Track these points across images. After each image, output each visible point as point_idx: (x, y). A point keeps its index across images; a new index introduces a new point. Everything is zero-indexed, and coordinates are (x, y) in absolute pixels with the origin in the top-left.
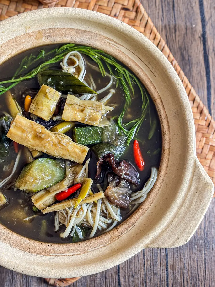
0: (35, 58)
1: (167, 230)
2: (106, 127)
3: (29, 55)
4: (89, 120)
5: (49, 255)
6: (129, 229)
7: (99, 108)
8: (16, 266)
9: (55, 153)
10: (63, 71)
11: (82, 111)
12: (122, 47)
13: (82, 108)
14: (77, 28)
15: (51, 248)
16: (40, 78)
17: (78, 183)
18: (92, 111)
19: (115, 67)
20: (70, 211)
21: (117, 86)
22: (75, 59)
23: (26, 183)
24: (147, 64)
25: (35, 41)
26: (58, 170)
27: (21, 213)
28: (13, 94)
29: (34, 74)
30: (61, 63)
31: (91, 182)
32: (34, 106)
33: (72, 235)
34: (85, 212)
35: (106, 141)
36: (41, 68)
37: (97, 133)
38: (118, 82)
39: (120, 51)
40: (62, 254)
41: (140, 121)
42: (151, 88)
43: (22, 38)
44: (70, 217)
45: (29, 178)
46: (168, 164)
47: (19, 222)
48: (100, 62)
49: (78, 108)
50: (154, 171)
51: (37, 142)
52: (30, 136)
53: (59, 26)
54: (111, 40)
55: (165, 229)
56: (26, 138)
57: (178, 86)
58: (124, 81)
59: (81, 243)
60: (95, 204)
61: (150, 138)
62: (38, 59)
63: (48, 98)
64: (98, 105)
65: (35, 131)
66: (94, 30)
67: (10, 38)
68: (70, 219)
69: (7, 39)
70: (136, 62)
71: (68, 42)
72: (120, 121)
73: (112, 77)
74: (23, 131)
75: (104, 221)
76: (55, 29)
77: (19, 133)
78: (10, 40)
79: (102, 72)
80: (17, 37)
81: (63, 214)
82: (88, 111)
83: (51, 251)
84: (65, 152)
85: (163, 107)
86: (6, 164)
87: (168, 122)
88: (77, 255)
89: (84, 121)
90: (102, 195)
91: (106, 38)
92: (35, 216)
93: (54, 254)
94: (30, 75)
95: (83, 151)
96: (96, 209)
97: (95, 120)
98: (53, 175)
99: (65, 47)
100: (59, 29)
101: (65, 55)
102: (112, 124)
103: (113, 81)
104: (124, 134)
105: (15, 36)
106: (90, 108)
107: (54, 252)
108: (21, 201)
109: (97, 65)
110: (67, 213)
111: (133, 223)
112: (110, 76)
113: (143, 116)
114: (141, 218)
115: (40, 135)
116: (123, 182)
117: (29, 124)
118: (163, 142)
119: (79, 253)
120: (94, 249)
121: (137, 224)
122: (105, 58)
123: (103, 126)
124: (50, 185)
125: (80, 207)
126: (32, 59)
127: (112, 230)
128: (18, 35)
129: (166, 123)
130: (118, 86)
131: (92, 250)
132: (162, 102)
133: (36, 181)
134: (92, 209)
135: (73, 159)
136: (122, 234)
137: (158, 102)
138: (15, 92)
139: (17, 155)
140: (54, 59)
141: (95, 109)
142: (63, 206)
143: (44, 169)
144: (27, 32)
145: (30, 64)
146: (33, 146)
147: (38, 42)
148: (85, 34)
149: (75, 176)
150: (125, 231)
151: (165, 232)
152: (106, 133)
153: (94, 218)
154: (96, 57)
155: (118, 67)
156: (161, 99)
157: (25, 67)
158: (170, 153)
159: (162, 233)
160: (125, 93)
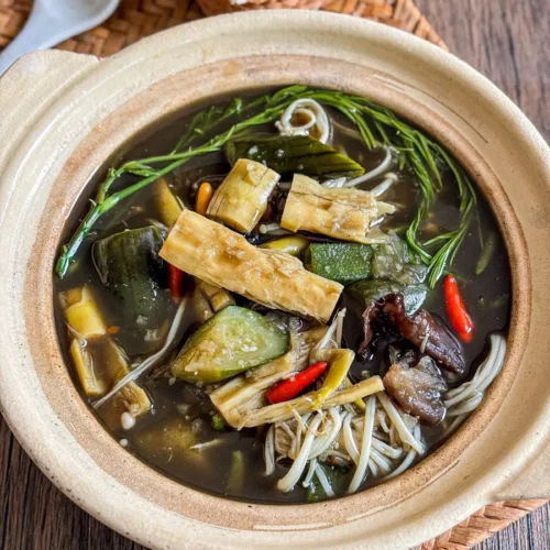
0: (222, 115)
1: (541, 458)
2: (379, 246)
3: (207, 109)
4: (344, 226)
5: (251, 528)
6: (445, 470)
7: (365, 202)
8: (174, 540)
9: (265, 295)
10: (282, 134)
11: (326, 207)
12: (410, 89)
13: (325, 202)
14: (312, 53)
15: (256, 513)
16: (231, 150)
17: (319, 362)
18: (349, 208)
19: (395, 129)
20: (302, 422)
21: (401, 167)
22: (309, 112)
23: (200, 355)
24: (467, 119)
25: (223, 79)
26: (271, 334)
27: (184, 435)
28: (171, 186)
29: (218, 144)
30: (278, 123)
31: (350, 356)
32: (219, 201)
33: (305, 484)
34: (338, 425)
35: (382, 273)
36: (234, 133)
37: (361, 258)
38: (403, 159)
39: (406, 97)
40: (284, 528)
41: (458, 237)
42: (479, 167)
43: (194, 73)
44: (303, 436)
45: (207, 345)
46: (529, 324)
47: (179, 454)
48: (361, 122)
49: (317, 201)
50: (497, 343)
51: (227, 268)
52: (212, 253)
53: (274, 50)
54: (387, 75)
55: (536, 457)
56: (203, 259)
57: (540, 153)
58: (416, 156)
59: (328, 503)
60: (360, 413)
61: (479, 271)
62: (226, 116)
63: (251, 183)
64: (362, 198)
65: (224, 244)
66: (349, 56)
67: (170, 74)
68: (302, 441)
69: (164, 75)
70: (442, 116)
71: (292, 82)
72: (411, 234)
73: (390, 149)
74: (197, 244)
75: (382, 450)
76: (264, 56)
77: (188, 247)
78: (169, 77)
79: (367, 141)
80: (184, 71)
81: (285, 431)
82: (340, 208)
83: (256, 520)
84: (288, 294)
85: (510, 204)
86: (152, 328)
87: (522, 235)
88: (321, 528)
89: (330, 228)
90: (376, 385)
91: (375, 71)
92: (215, 442)
93: (265, 527)
94: (210, 145)
95: (330, 292)
96: (363, 420)
97: (356, 227)
98: (261, 344)
99: (286, 92)
100: (272, 57)
101: (285, 108)
102: (394, 241)
103: (393, 157)
104: (423, 263)
105: (180, 68)
106: (345, 202)
107: (265, 522)
108: (184, 408)
109: (355, 127)
110: (294, 430)
111: (454, 456)
112: (385, 147)
113: (464, 227)
114: (474, 443)
115: (234, 253)
116: (425, 361)
117: (211, 228)
118: (514, 279)
119: (325, 524)
120: (360, 516)
121: (464, 457)
122: (373, 112)
123: (373, 241)
124: (253, 363)
125: (325, 413)
126: (215, 117)
127: (403, 473)
128: (186, 66)
129: (518, 236)
130: (405, 165)
131: (356, 517)
132: (505, 194)
133: (224, 352)
134: (355, 421)
135: (306, 311)
136: (427, 480)
137: (497, 195)
138: (176, 180)
139: (176, 307)
140: (263, 115)
141: (353, 204)
142: (287, 407)
143: (240, 330)
144: (207, 62)
145: (208, 127)
146: (217, 277)
147: (228, 81)
148: (330, 66)
149: (311, 347)
150: (434, 475)
151: (536, 463)
152: (380, 258)
153: (359, 441)
154: (354, 111)
155: (402, 128)
156: (502, 189)
157: (199, 131)
158: (533, 301)
159: (528, 465)
160: (419, 180)
